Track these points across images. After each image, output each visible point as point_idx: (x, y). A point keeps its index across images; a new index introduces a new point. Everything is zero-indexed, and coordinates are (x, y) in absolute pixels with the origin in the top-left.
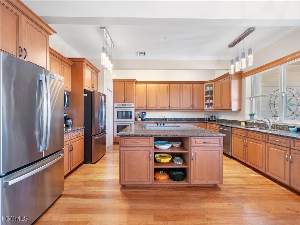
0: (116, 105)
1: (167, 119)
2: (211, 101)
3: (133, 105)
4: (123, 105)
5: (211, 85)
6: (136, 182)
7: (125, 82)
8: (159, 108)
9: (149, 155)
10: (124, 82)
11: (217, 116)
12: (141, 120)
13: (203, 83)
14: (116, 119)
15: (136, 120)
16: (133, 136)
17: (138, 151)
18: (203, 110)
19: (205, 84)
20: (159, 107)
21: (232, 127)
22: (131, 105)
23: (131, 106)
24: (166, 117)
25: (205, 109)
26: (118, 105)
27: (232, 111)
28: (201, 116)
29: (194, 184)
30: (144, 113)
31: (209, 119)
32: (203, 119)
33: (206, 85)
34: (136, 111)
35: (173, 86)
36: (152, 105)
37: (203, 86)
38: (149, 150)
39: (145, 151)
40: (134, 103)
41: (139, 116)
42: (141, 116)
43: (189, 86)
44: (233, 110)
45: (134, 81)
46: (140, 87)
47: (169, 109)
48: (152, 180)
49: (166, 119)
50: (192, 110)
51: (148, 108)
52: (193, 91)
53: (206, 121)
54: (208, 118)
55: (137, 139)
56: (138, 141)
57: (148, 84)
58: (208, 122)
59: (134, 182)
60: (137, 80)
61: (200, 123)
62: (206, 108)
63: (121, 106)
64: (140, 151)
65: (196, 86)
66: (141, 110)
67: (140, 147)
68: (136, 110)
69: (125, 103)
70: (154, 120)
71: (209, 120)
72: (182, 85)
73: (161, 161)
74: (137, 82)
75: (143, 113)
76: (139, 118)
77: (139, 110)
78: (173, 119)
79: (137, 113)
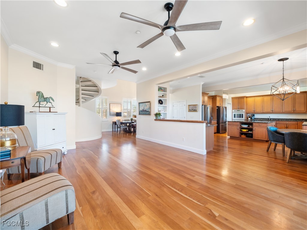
0: (233, 111)
4: (238, 111)
10: (238, 99)
13: (305, 92)
14: (233, 118)
18: (306, 113)
22: (243, 111)
24: (270, 118)
26: (234, 111)
29: (255, 139)
30: (253, 115)
34: (247, 114)
36: (258, 110)
39: (236, 127)
40: (244, 109)
42: (251, 117)
45: (245, 97)
46: (249, 99)
47: (272, 113)
48: (239, 136)
49: (271, 119)
50: (294, 112)
56: (234, 123)
57: (255, 97)
61: (298, 122)
65: (297, 96)
68: (247, 113)
69: (239, 109)
73: (243, 131)
74: (247, 97)
76: (249, 118)
77: (249, 113)
78: (278, 119)
79: (248, 115)
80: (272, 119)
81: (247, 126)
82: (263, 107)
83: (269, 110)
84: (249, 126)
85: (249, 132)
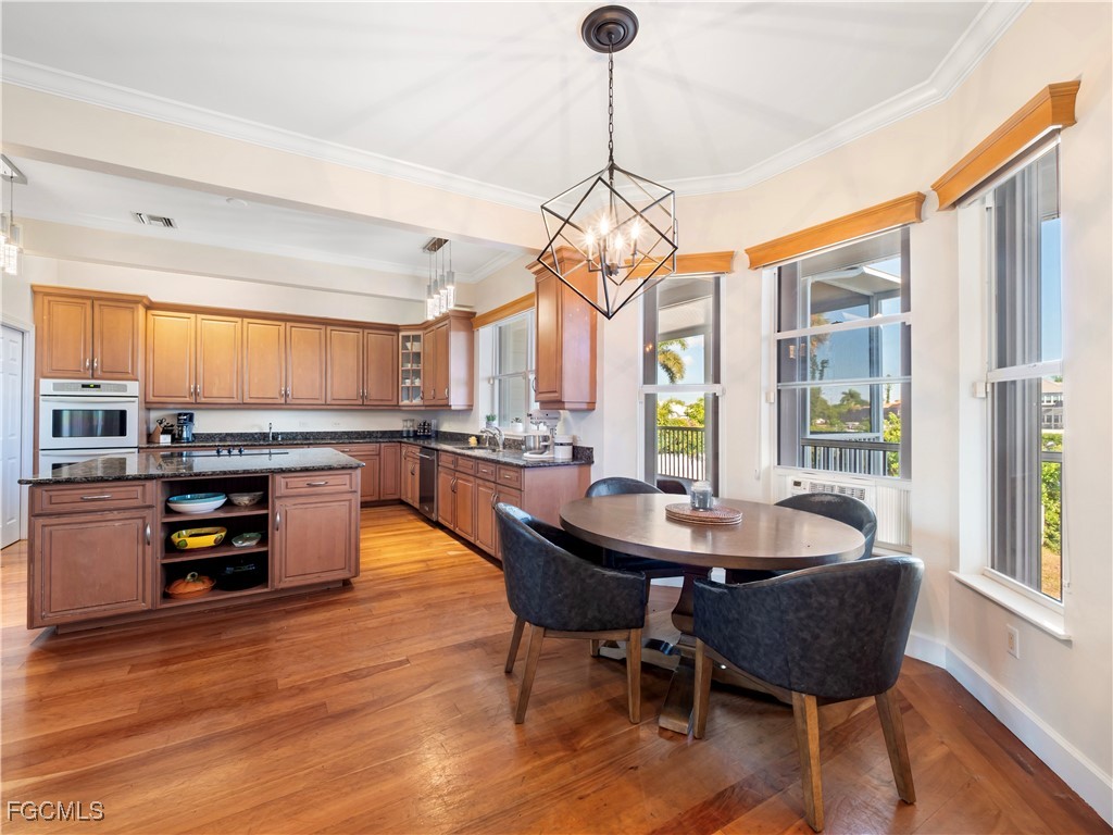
0: (47, 384)
1: (278, 434)
2: (417, 382)
3: (133, 388)
4: (84, 386)
5: (416, 338)
6: (95, 611)
7: (96, 303)
8: (247, 400)
9: (140, 531)
10: (89, 302)
11: (434, 422)
12: (173, 440)
13: (395, 329)
14: (50, 441)
15: (148, 442)
16: (85, 482)
17: (104, 524)
18: (396, 408)
19: (401, 334)
20: (246, 396)
21: (437, 450)
22: (124, 388)
23: (126, 391)
24: (273, 431)
25: (401, 403)
26: (57, 387)
27: (450, 410)
28: (394, 423)
29: (283, 590)
30: (185, 414)
31: (415, 432)
32: (398, 431)
33: (403, 337)
34: (149, 409)
35: (298, 332)
36: (218, 389)
37: (395, 338)
38: (144, 518)
39: (127, 522)
40: (137, 380)
41: (162, 425)
42: (172, 426)
43: (352, 336)
44: (453, 408)
45: (137, 302)
46: (165, 323)
47: (285, 404)
48: (153, 599)
49: (275, 436)
50: (363, 406)
51: (203, 400)
52: (364, 351)
53: (408, 437)
54: (411, 429)
55: (99, 490)
56: (102, 493)
57: (200, 316)
58: (411, 440)
59: (85, 613)
60: (154, 299)
61: (383, 445)
62: (406, 402)
63: (76, 390)
64: (109, 523)
65: (374, 338)
66: (171, 406)
67: (110, 510)
68: (148, 406)
69: (93, 378)
70: (229, 438)
71: (416, 436)
72: (328, 332)
73: (186, 545)
74: (151, 306)
75: (180, 415)
76: (165, 432)
77: (161, 406)
78: (301, 433)
79: (154, 415)
80: (282, 433)
81: (219, 501)
82: (240, 373)
83: (272, 392)
84: (229, 504)
85: (239, 544)
